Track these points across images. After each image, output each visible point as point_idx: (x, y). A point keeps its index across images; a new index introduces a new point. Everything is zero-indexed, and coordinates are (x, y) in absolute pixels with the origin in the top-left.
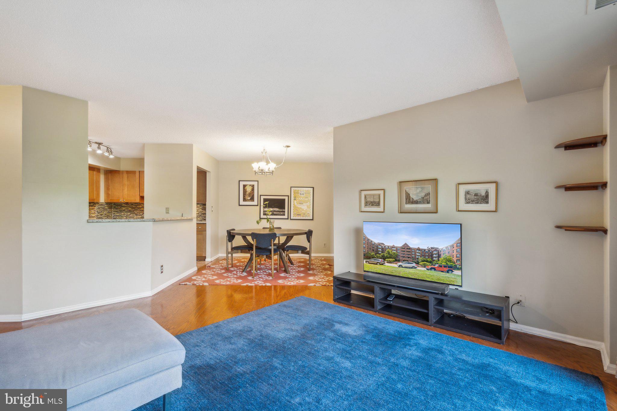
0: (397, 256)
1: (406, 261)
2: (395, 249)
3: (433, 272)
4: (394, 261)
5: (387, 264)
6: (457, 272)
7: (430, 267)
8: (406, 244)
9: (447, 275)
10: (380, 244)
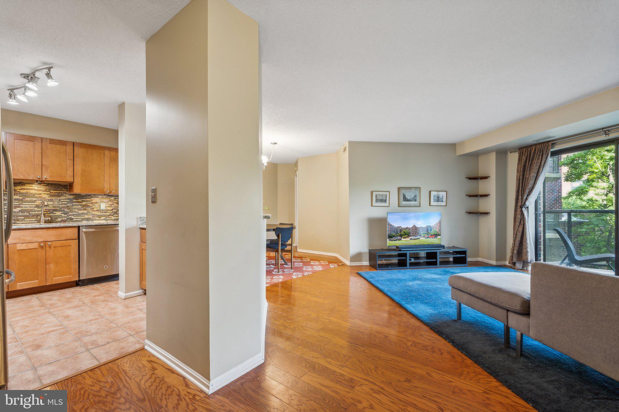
0: (409, 233)
1: (414, 235)
2: (408, 229)
3: (428, 239)
4: (407, 237)
5: (403, 239)
6: (439, 237)
7: (427, 237)
8: (414, 225)
9: (435, 239)
10: (398, 227)
